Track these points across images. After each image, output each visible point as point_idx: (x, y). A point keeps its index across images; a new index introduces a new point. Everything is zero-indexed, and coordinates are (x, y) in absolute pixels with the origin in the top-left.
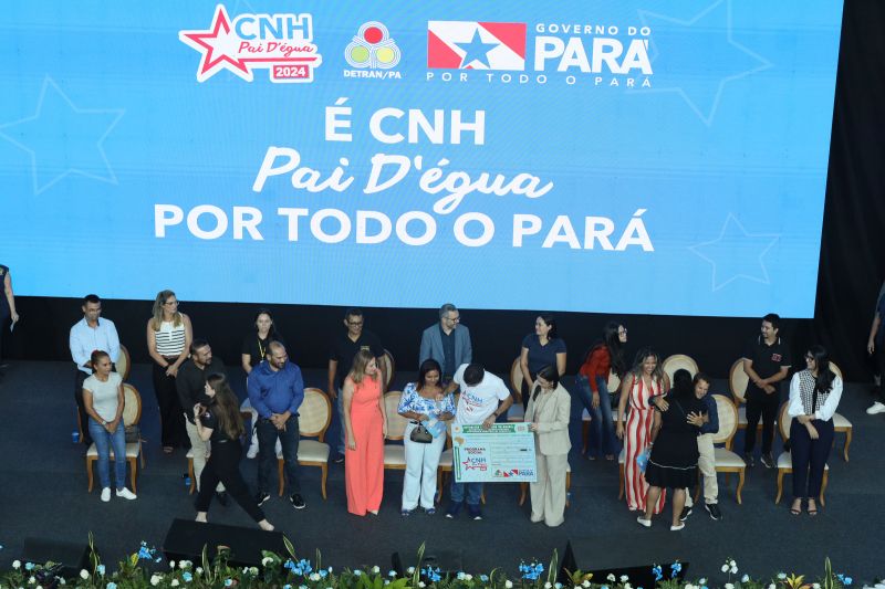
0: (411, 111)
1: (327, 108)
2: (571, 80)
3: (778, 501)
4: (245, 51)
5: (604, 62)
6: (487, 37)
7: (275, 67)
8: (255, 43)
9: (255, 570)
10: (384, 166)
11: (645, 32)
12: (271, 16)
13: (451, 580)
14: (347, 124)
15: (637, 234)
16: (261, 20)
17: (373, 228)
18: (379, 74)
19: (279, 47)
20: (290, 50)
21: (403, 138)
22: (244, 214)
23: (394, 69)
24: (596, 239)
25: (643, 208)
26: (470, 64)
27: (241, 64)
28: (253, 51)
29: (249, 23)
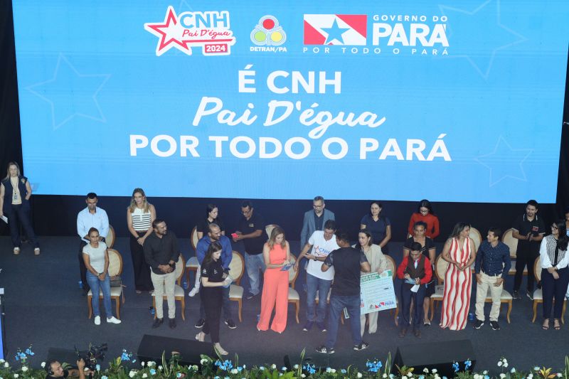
0: (294, 73)
1: (240, 72)
2: (396, 51)
3: (533, 321)
4: (186, 35)
5: (417, 39)
6: (342, 24)
7: (206, 46)
8: (192, 31)
9: (196, 367)
10: (277, 108)
11: (444, 19)
12: (203, 13)
13: (322, 373)
14: (252, 81)
15: (440, 150)
16: (196, 15)
17: (270, 148)
18: (273, 49)
19: (208, 33)
20: (215, 34)
21: (288, 90)
22: (187, 141)
23: (282, 46)
24: (414, 153)
25: (444, 133)
26: (331, 42)
27: (184, 44)
28: (192, 35)
29: (189, 18)
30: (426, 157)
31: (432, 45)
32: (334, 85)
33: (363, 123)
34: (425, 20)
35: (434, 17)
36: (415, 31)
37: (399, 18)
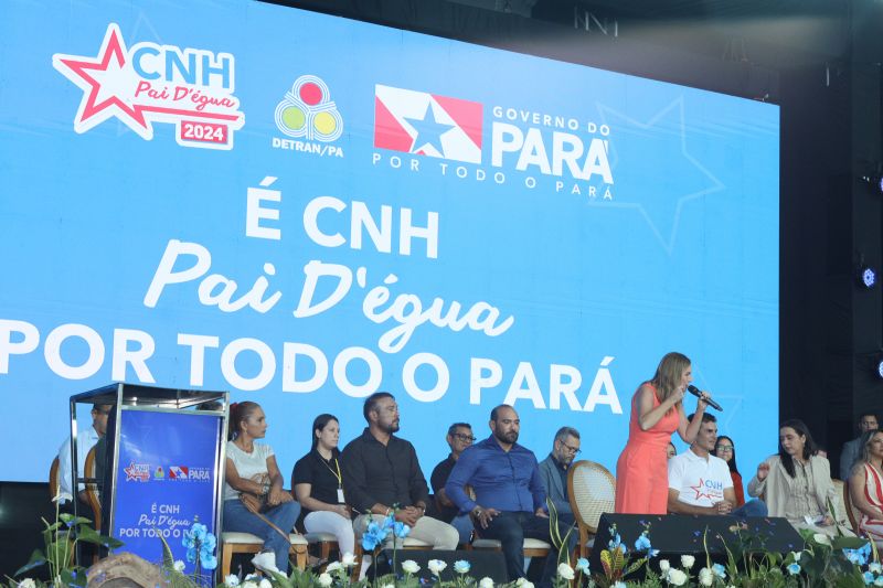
0: (354, 203)
1: (250, 189)
2: (531, 182)
4: (144, 95)
5: (564, 163)
6: (442, 117)
7: (184, 123)
8: (157, 85)
10: (320, 279)
11: (605, 130)
12: (182, 51)
14: (274, 214)
15: (604, 390)
16: (167, 52)
17: (305, 368)
18: (317, 148)
19: (190, 95)
20: (204, 101)
21: (344, 241)
22: (129, 342)
23: (335, 144)
24: (562, 395)
25: (610, 355)
26: (424, 148)
27: (137, 113)
28: (155, 96)
29: (152, 55)
30: (582, 402)
31: (587, 177)
32: (425, 241)
33: (475, 326)
34: (575, 128)
35: (590, 124)
36: (561, 146)
37: (535, 118)
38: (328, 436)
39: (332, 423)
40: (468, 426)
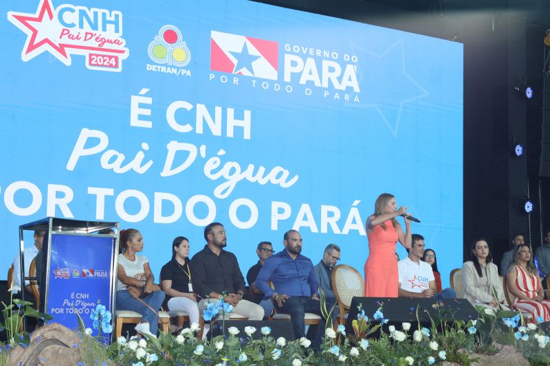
0: (198, 105)
1: (132, 97)
2: (308, 92)
4: (65, 37)
5: (330, 80)
6: (252, 50)
7: (91, 55)
8: (74, 31)
10: (177, 152)
11: (354, 59)
12: (89, 10)
14: (148, 112)
15: (355, 221)
16: (80, 10)
17: (168, 208)
18: (174, 71)
19: (94, 38)
20: (104, 41)
21: (192, 128)
22: (57, 192)
23: (186, 68)
24: (328, 224)
25: (358, 199)
26: (241, 70)
27: (61, 49)
28: (72, 38)
29: (70, 13)
30: (341, 231)
31: (344, 89)
32: (242, 128)
33: (274, 181)
34: (336, 58)
35: (345, 55)
36: (327, 69)
37: (311, 51)
38: (182, 250)
39: (184, 242)
40: (270, 244)
